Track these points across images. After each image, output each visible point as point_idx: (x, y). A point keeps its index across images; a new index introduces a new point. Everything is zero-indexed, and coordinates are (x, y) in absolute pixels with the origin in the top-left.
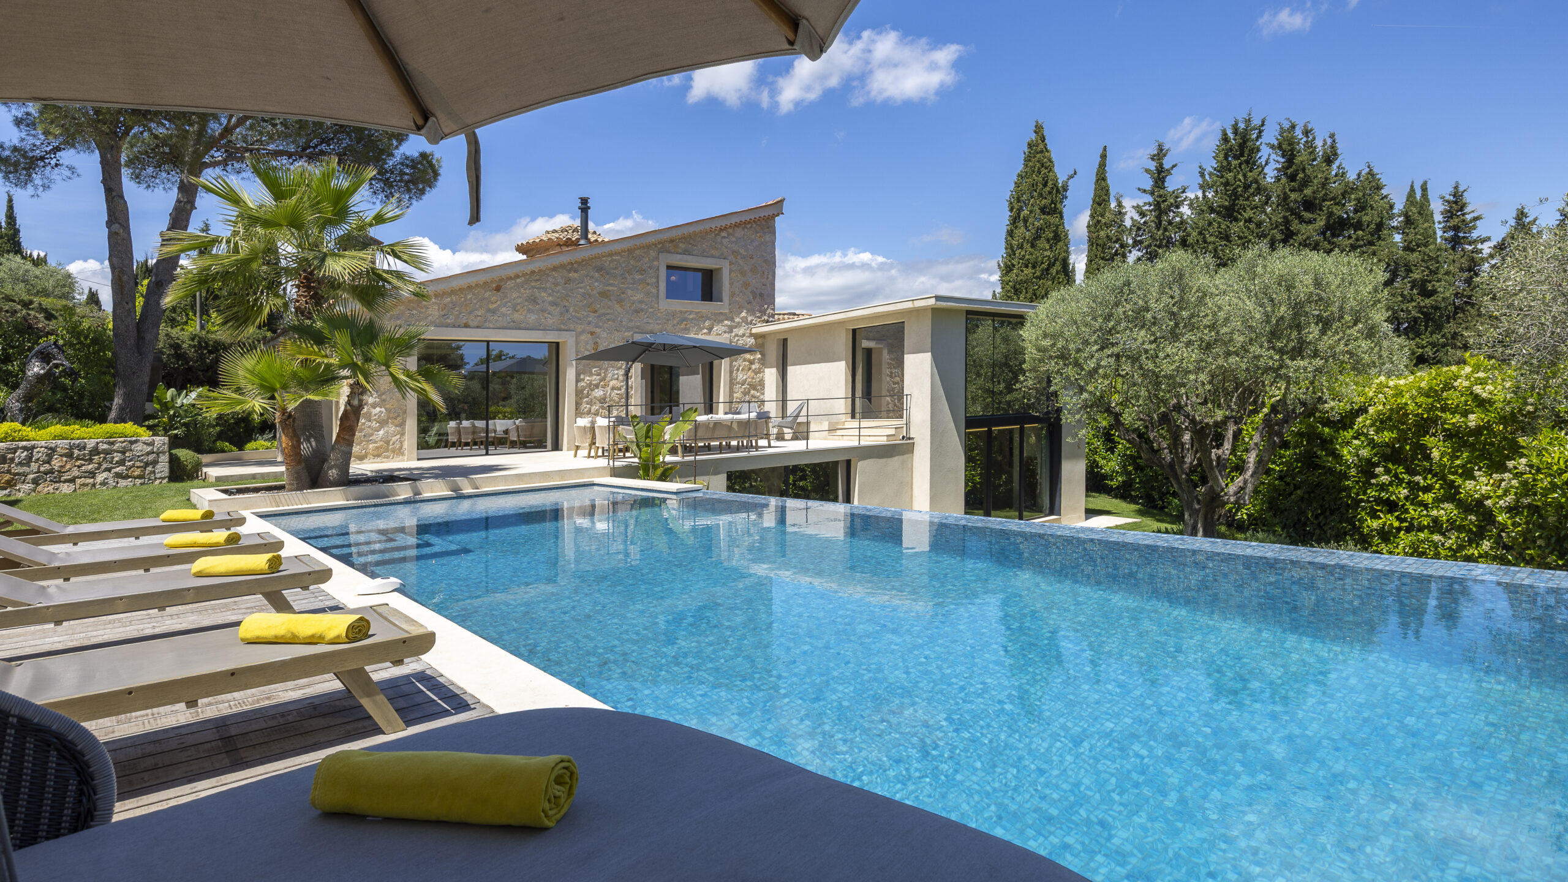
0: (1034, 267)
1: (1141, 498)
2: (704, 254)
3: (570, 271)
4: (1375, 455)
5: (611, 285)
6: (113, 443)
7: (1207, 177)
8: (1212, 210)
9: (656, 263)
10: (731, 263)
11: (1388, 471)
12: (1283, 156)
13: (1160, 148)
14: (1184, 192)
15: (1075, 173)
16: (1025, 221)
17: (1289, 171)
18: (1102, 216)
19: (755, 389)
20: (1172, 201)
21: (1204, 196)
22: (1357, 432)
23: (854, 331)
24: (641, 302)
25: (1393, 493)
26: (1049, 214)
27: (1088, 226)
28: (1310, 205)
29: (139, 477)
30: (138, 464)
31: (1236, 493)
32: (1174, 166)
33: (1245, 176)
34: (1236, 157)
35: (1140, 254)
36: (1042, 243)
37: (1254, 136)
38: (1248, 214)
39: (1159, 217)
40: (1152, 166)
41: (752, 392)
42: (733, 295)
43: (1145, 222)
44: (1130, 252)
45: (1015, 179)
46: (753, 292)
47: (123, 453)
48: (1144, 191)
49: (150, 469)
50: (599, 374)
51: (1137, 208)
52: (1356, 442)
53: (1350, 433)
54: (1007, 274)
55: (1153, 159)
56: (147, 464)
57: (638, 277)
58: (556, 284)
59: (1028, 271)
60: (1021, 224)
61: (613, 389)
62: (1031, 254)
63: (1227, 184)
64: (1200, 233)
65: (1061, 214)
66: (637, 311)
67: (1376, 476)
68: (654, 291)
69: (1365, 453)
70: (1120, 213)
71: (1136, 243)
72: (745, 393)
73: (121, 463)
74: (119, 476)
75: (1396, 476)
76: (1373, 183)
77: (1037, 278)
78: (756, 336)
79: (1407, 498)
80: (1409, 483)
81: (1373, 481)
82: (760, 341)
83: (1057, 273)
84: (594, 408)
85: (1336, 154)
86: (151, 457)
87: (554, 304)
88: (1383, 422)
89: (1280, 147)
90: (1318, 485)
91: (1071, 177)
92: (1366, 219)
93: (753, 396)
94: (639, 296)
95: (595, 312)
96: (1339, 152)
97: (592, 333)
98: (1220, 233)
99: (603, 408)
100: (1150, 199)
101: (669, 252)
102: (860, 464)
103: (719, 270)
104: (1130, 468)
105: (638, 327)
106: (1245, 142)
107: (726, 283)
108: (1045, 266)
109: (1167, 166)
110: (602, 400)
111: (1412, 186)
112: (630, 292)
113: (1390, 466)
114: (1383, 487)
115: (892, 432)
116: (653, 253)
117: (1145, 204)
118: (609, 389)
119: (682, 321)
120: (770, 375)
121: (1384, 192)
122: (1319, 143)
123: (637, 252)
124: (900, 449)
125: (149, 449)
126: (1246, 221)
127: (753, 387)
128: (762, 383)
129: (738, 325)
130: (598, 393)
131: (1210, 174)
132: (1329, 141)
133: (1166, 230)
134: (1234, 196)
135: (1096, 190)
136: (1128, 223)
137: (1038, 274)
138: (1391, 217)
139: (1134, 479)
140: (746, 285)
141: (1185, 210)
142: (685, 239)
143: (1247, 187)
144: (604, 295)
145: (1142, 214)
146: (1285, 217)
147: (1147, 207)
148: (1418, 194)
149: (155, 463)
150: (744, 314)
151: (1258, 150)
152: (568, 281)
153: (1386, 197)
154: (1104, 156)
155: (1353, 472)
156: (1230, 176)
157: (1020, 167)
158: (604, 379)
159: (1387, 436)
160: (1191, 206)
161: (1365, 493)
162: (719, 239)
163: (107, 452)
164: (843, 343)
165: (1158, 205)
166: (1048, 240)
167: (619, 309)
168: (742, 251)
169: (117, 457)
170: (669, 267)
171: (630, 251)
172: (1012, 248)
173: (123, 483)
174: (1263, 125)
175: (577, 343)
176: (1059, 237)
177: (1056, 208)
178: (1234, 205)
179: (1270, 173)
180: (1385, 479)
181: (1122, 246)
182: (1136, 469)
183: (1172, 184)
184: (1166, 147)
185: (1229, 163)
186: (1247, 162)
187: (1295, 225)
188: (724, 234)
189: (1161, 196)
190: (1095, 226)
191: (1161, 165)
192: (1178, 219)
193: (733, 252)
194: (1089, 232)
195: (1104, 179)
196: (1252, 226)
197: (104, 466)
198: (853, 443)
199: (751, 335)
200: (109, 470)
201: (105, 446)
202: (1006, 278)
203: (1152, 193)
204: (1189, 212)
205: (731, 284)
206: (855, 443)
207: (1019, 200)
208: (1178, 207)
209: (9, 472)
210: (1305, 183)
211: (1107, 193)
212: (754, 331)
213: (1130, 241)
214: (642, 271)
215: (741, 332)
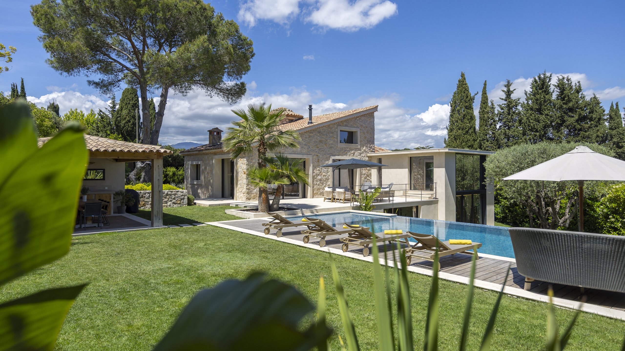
0: (462, 130)
1: (511, 223)
2: (351, 126)
3: (310, 133)
4: (609, 211)
5: (323, 138)
6: (172, 192)
7: (528, 95)
8: (532, 109)
9: (337, 130)
10: (360, 130)
11: (614, 217)
12: (560, 89)
13: (508, 82)
14: (519, 100)
15: (478, 93)
16: (458, 111)
17: (562, 96)
18: (485, 108)
19: (368, 177)
20: (514, 104)
21: (528, 103)
22: (602, 203)
23: (411, 157)
24: (332, 144)
25: (616, 225)
26: (468, 109)
27: (479, 112)
28: (571, 110)
29: (180, 204)
30: (179, 199)
31: (562, 223)
32: (515, 90)
33: (544, 97)
34: (540, 89)
35: (501, 124)
36: (466, 121)
37: (548, 81)
38: (546, 112)
39: (509, 110)
40: (505, 89)
41: (368, 178)
42: (361, 141)
43: (503, 112)
44: (497, 123)
45: (453, 94)
46: (367, 140)
47: (175, 195)
48: (502, 99)
49: (182, 201)
50: (319, 171)
51: (499, 106)
52: (602, 207)
53: (599, 204)
54: (451, 132)
55: (505, 87)
56: (181, 199)
57: (331, 135)
58: (306, 138)
59: (460, 131)
60: (456, 112)
61: (324, 176)
62: (461, 125)
63: (537, 100)
64: (527, 119)
65: (473, 109)
66: (331, 148)
67: (609, 219)
68: (336, 140)
69: (605, 210)
70: (493, 108)
71: (500, 120)
72: (365, 178)
73: (174, 199)
74: (174, 203)
75: (617, 219)
76: (595, 101)
77: (464, 134)
78: (369, 157)
79: (621, 227)
80: (622, 221)
81: (608, 220)
82: (370, 158)
83: (472, 133)
84: (318, 183)
85: (581, 89)
86: (183, 197)
87: (305, 145)
88: (611, 200)
89: (558, 86)
90: (588, 220)
91: (476, 94)
92: (594, 116)
93: (368, 179)
94: (332, 142)
95: (318, 148)
96: (582, 88)
97: (317, 156)
98: (536, 119)
99: (320, 183)
100: (506, 102)
101: (341, 126)
102: (422, 207)
103: (356, 132)
104: (507, 211)
105: (331, 153)
106: (544, 83)
107: (359, 136)
108: (467, 130)
109: (511, 89)
110: (320, 180)
111: (612, 104)
112: (329, 141)
113: (615, 215)
114: (612, 223)
115: (430, 196)
116: (336, 126)
117: (503, 104)
118: (322, 176)
119: (345, 151)
120: (374, 172)
121: (601, 105)
122: (573, 84)
123: (331, 126)
124: (434, 202)
125: (182, 194)
126: (546, 115)
127: (368, 176)
128: (370, 174)
129: (363, 153)
130: (319, 177)
131: (529, 94)
132: (578, 84)
133: (512, 115)
134: (540, 104)
135: (482, 98)
136: (496, 112)
137: (464, 132)
138: (604, 115)
139: (508, 216)
140: (365, 137)
141: (519, 108)
142: (347, 121)
143: (545, 101)
144: (321, 141)
145: (502, 109)
146: (561, 114)
147: (503, 106)
148: (615, 107)
149: (184, 199)
150: (364, 148)
151: (550, 86)
152: (310, 137)
153: (601, 107)
154: (485, 84)
155: (601, 217)
156: (538, 96)
157: (455, 89)
158: (321, 172)
159: (614, 205)
160: (522, 106)
161: (605, 225)
162: (356, 120)
163: (170, 195)
164: (407, 162)
165: (508, 106)
166: (468, 119)
167: (325, 147)
168: (364, 125)
169: (173, 197)
170: (341, 131)
171: (329, 125)
172: (453, 121)
173: (175, 206)
174: (551, 76)
175: (313, 159)
176: (472, 118)
177: (471, 107)
178: (540, 108)
179: (554, 97)
180: (613, 220)
181: (494, 121)
182: (509, 212)
183: (514, 96)
184: (511, 82)
185: (538, 92)
186: (545, 91)
187: (566, 118)
188: (358, 119)
189: (509, 102)
190: (482, 112)
191: (509, 89)
192: (517, 111)
193: (361, 125)
194: (480, 114)
195: (486, 94)
196: (549, 117)
197: (170, 200)
198: (419, 200)
199: (367, 156)
200: (171, 201)
201: (170, 193)
202: (451, 134)
203: (506, 100)
204: (521, 109)
205: (360, 137)
206: (420, 200)
207: (455, 103)
208: (516, 107)
209: (144, 201)
210: (569, 101)
211: (487, 99)
212: (368, 155)
213: (497, 119)
214: (332, 133)
215: (363, 156)
